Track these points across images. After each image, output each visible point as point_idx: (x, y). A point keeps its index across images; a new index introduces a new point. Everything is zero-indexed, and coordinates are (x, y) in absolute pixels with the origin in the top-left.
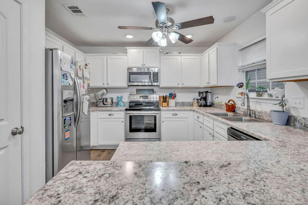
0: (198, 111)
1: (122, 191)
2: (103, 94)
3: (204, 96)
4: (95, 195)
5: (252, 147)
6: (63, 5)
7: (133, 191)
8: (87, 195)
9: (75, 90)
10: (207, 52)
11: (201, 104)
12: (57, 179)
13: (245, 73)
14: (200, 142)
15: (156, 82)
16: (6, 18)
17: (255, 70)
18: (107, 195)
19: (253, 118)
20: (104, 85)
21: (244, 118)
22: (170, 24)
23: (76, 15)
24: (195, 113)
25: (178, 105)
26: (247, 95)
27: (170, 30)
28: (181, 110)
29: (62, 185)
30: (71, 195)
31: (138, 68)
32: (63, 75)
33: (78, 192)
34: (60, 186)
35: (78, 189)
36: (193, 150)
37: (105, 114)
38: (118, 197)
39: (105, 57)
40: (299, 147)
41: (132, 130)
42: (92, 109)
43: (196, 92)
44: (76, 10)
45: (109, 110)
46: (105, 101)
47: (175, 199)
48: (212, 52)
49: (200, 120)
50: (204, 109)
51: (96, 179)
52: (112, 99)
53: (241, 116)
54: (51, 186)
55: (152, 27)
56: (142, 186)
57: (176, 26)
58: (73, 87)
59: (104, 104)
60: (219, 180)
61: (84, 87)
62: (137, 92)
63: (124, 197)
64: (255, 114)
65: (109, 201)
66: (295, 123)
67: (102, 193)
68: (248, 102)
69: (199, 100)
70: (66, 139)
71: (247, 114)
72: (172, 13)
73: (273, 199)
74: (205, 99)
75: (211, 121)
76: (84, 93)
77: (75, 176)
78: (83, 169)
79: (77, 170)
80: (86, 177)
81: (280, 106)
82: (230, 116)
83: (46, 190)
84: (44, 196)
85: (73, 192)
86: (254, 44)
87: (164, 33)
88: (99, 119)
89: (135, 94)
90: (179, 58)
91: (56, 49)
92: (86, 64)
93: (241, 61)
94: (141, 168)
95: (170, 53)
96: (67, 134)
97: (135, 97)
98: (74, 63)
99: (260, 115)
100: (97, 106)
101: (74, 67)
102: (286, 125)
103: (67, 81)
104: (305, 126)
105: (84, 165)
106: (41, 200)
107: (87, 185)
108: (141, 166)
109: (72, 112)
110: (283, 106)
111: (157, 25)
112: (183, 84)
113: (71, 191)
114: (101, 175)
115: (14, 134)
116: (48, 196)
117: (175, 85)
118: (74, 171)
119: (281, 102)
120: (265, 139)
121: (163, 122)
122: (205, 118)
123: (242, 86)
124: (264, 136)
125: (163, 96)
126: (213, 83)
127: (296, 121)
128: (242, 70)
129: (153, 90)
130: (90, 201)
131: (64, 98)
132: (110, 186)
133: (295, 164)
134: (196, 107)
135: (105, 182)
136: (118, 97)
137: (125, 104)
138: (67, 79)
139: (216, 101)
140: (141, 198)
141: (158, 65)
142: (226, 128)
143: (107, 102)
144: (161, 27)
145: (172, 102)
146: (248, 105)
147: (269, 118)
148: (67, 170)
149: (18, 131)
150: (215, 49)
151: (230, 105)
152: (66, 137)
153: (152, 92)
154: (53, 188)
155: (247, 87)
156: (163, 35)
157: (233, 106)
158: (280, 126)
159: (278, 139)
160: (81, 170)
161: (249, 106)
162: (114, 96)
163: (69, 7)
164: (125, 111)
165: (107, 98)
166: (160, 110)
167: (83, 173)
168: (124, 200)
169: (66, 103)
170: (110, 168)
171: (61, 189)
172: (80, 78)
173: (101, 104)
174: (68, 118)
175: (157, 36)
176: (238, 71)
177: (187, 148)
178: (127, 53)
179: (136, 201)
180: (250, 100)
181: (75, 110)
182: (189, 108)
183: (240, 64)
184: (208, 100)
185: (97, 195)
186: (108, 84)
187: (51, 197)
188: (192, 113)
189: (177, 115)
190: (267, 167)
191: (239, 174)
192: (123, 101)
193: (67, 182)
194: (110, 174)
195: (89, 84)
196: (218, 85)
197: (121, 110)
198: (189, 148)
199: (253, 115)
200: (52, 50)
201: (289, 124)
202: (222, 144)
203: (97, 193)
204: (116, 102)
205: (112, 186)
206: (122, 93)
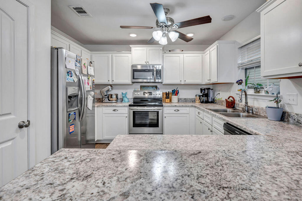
0: (199, 107)
1: (96, 172)
2: (108, 90)
3: (206, 92)
4: (73, 175)
5: (240, 141)
6: (69, 6)
7: (106, 172)
8: (66, 174)
9: (79, 87)
10: (208, 50)
11: (203, 100)
12: (45, 162)
13: (244, 70)
14: (191, 136)
15: (158, 79)
16: (14, 20)
17: (254, 67)
18: (83, 175)
19: (251, 114)
20: (109, 82)
21: (241, 114)
22: (170, 23)
23: (81, 15)
24: (196, 109)
25: (180, 101)
26: (245, 92)
27: (170, 29)
28: (183, 106)
29: (47, 167)
30: (53, 174)
31: (142, 66)
32: (68, 73)
33: (59, 173)
34: (46, 168)
35: (61, 170)
36: (183, 143)
37: (110, 110)
38: (91, 176)
39: (110, 55)
40: (285, 141)
41: (135, 125)
42: (97, 105)
43: (198, 89)
44: (80, 11)
45: (114, 106)
46: (110, 97)
47: (138, 179)
48: (212, 51)
49: (200, 116)
50: (205, 105)
51: (78, 163)
52: (117, 95)
53: (239, 112)
54: (38, 167)
55: (152, 26)
56: (115, 168)
57: (175, 26)
58: (77, 84)
59: (109, 100)
60: (184, 165)
61: (88, 84)
62: (141, 88)
63: (96, 176)
64: (252, 110)
65: (83, 179)
66: (289, 118)
67: (79, 173)
68: (246, 98)
69: (201, 97)
70: (70, 133)
71: (245, 110)
72: (172, 13)
73: (222, 180)
74: (207, 95)
75: (210, 116)
76: (89, 89)
77: (61, 161)
78: (69, 155)
79: (64, 155)
80: (70, 161)
81: (275, 102)
82: (229, 112)
83: (33, 171)
84: (30, 175)
85: (56, 172)
86: (253, 42)
87: (164, 32)
88: (103, 114)
89: (139, 90)
90: (181, 56)
91: (61, 48)
92: (91, 62)
93: (240, 59)
94: (120, 155)
95: (173, 50)
96: (71, 128)
97: (139, 94)
98: (78, 61)
99: (257, 111)
100: (102, 102)
101: (78, 65)
102: (280, 121)
103: (72, 78)
104: (297, 122)
105: (71, 152)
106: (28, 177)
107: (68, 167)
108: (121, 153)
109: (77, 107)
110: (278, 102)
111: (157, 25)
112: (185, 81)
113: (54, 172)
114: (83, 160)
115: (21, 127)
116: (34, 174)
117: (177, 81)
118: (61, 157)
119: (276, 98)
120: (256, 134)
121: (165, 117)
122: (205, 114)
123: (241, 83)
124: (254, 131)
125: (166, 93)
126: (214, 80)
127: (290, 117)
128: (241, 67)
129: (156, 87)
130: (68, 178)
131: (69, 94)
132: (88, 168)
133: (259, 154)
134: (198, 104)
135: (85, 165)
136: (122, 93)
137: (129, 100)
138: (71, 77)
139: (217, 97)
140: (111, 177)
141: (161, 63)
142: (222, 123)
143: (112, 98)
144: (161, 26)
145: (175, 98)
146: (246, 101)
147: (265, 115)
148: (55, 156)
149: (25, 125)
150: (215, 47)
151: (230, 101)
152: (71, 131)
153: (155, 89)
154: (39, 169)
155: (246, 84)
156: (163, 34)
157: (233, 103)
158: (274, 121)
159: (268, 134)
160: (68, 156)
161: (246, 103)
162: (119, 92)
163: (74, 8)
164: (129, 107)
165: (112, 95)
166: (162, 106)
167: (69, 158)
168: (95, 178)
169: (70, 99)
170: (93, 154)
171: (47, 170)
172: (84, 75)
173: (107, 100)
174: (73, 113)
175: (158, 35)
176: (237, 68)
177: (178, 141)
178: (131, 51)
179: (105, 179)
180: (248, 97)
181: (79, 105)
182: (190, 104)
183: (240, 62)
184: (210, 97)
185: (75, 175)
186: (113, 81)
187: (36, 175)
188: (193, 109)
189: (178, 110)
190: (232, 155)
191: (203, 161)
192: (128, 97)
193: (53, 165)
194: (91, 160)
195: (94, 81)
196: (219, 82)
197: (124, 106)
198: (180, 141)
199: (251, 111)
200: (57, 49)
201: (283, 120)
202: (212, 138)
203: (75, 173)
204: (120, 98)
205: (89, 169)
206: (127, 89)
